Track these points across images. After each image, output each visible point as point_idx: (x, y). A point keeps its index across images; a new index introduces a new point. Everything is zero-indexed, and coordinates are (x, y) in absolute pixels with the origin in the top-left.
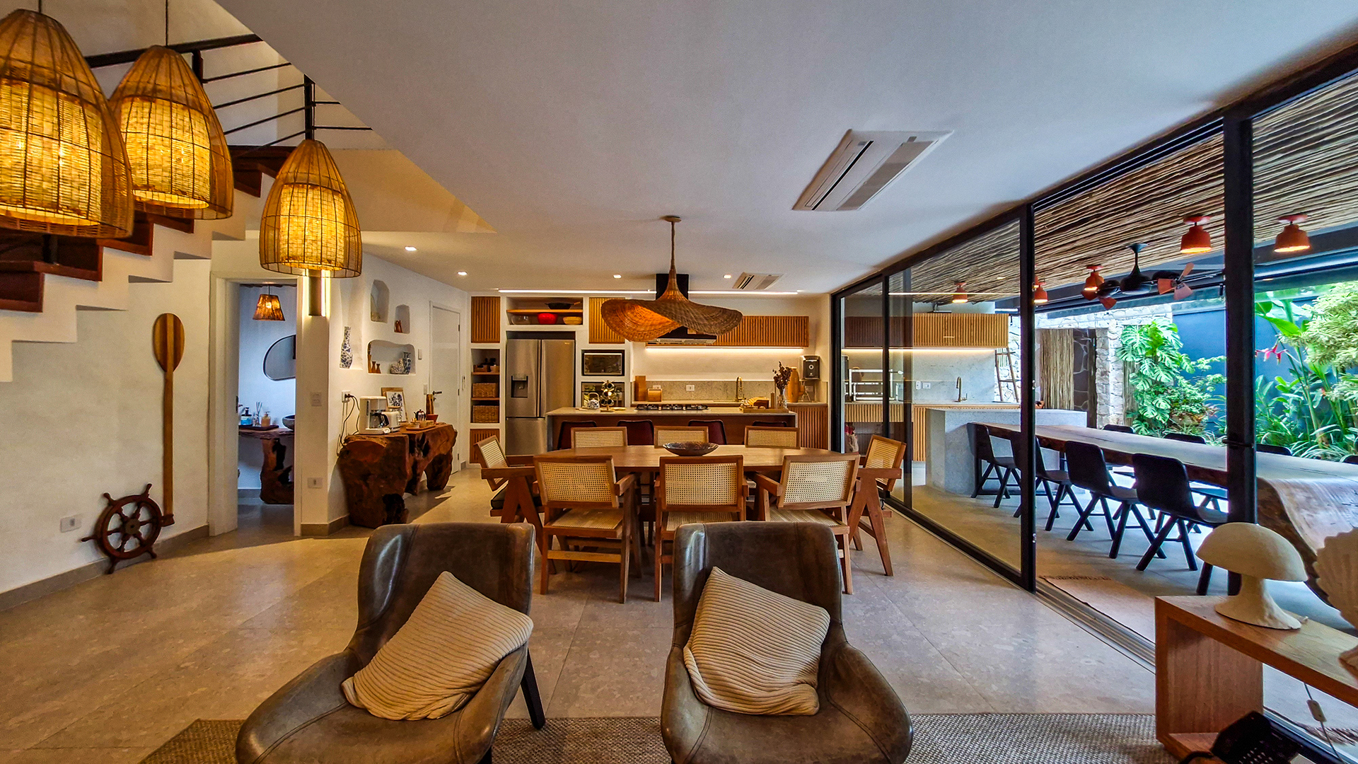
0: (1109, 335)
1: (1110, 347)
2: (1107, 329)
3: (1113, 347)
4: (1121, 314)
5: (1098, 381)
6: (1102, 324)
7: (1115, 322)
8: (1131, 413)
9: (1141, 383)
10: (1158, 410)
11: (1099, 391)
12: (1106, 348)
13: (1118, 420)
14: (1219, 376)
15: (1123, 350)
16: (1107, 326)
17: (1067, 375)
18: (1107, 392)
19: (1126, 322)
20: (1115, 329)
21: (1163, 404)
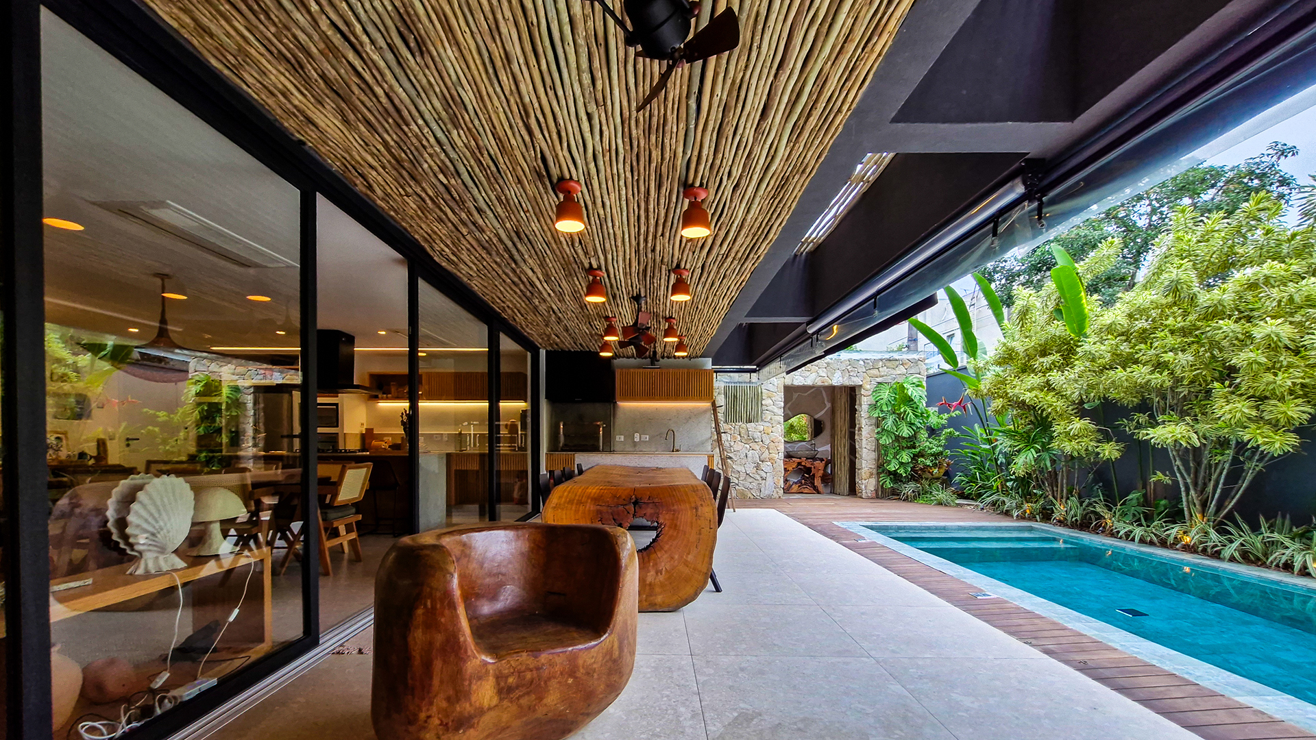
0: (863, 392)
1: (862, 403)
2: (861, 386)
3: (865, 403)
4: (875, 372)
5: (856, 437)
6: (856, 381)
7: (869, 379)
8: (881, 468)
9: (884, 437)
10: (901, 464)
11: (857, 447)
12: (861, 405)
13: (871, 474)
14: (952, 429)
15: (874, 406)
16: (861, 383)
17: (843, 432)
18: (861, 448)
19: (879, 380)
20: (868, 386)
21: (905, 457)
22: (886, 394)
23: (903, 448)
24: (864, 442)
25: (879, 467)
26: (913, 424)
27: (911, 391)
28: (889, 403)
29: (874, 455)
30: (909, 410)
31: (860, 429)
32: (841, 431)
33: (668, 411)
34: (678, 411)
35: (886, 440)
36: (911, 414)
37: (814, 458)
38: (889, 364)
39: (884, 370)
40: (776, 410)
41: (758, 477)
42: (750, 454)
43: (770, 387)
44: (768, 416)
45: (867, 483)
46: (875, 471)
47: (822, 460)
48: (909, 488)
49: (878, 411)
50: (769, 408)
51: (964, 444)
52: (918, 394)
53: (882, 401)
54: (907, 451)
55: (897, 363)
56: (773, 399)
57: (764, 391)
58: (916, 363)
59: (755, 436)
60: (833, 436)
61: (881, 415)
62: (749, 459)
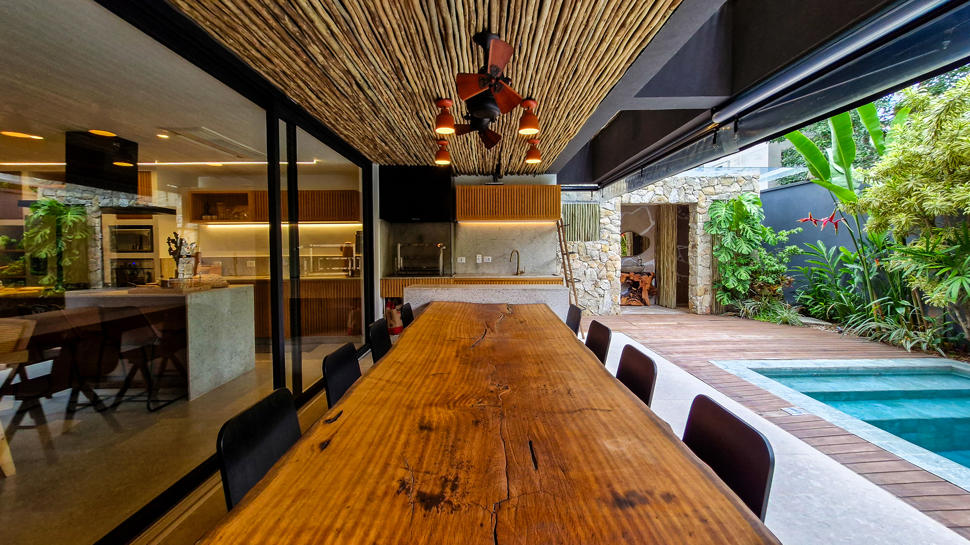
0: (698, 209)
1: (698, 221)
3: (701, 221)
4: (711, 190)
5: (689, 254)
6: (692, 199)
7: (704, 197)
8: (717, 284)
9: (723, 255)
10: (739, 281)
11: (690, 263)
12: (696, 223)
13: (706, 290)
14: (794, 247)
15: (710, 224)
16: (697, 201)
17: (671, 249)
18: (696, 264)
19: (715, 197)
20: (704, 204)
21: (744, 274)
22: (723, 212)
23: (740, 265)
24: (699, 259)
25: (714, 284)
26: (751, 241)
27: (748, 208)
28: (726, 220)
29: (708, 272)
30: (747, 227)
31: (694, 246)
32: (668, 247)
33: (512, 230)
34: (523, 231)
35: (724, 258)
36: (750, 231)
37: (641, 273)
38: (724, 182)
39: (719, 188)
40: (613, 228)
41: (596, 295)
42: (588, 272)
43: (608, 206)
44: (606, 234)
45: (701, 298)
47: (649, 274)
48: (750, 305)
49: (715, 228)
50: (607, 226)
51: (809, 261)
52: (753, 210)
53: (720, 219)
54: (744, 268)
55: (732, 180)
56: (611, 217)
57: (601, 209)
58: (751, 180)
59: (594, 254)
60: (658, 252)
61: (720, 233)
62: (588, 277)
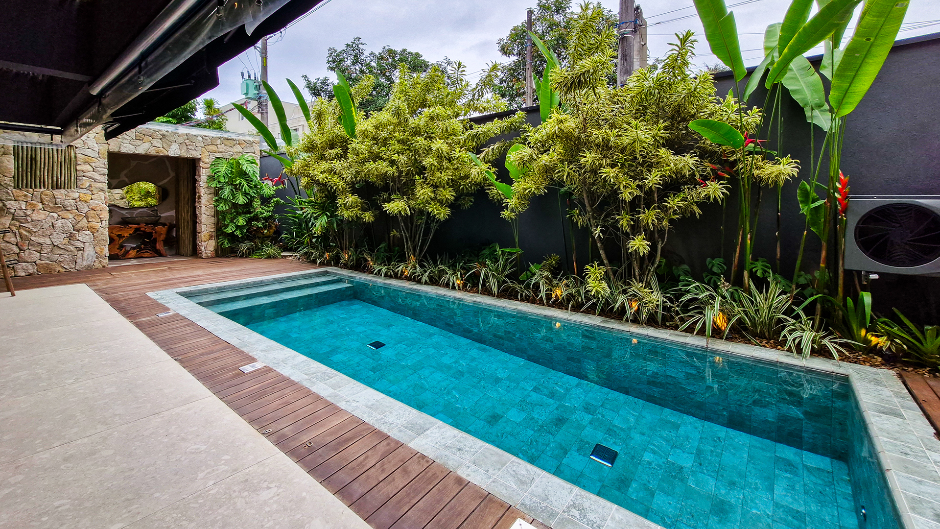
0: (201, 164)
1: (201, 174)
2: (200, 159)
3: (204, 175)
4: (214, 148)
5: (197, 204)
6: (195, 154)
7: (207, 154)
8: (219, 231)
9: (221, 205)
10: (238, 227)
11: (197, 213)
12: (200, 176)
13: (211, 237)
14: (279, 198)
15: (212, 178)
16: (200, 156)
17: (186, 199)
18: (201, 213)
19: (218, 155)
20: (207, 160)
21: (241, 221)
22: (223, 168)
23: (239, 214)
24: (203, 209)
25: (217, 230)
26: (248, 194)
27: (247, 167)
28: (225, 176)
29: (213, 220)
30: (244, 182)
31: (199, 197)
32: (184, 199)
35: (222, 207)
36: (246, 185)
37: (156, 223)
38: (227, 143)
39: (222, 148)
40: (96, 176)
41: (72, 248)
43: (89, 153)
44: (86, 183)
45: (207, 246)
46: (214, 234)
47: (164, 225)
48: (244, 247)
49: (216, 182)
50: (87, 174)
51: (288, 209)
52: (253, 170)
53: (219, 174)
54: (243, 216)
55: (235, 142)
56: (93, 165)
57: (78, 155)
58: (252, 144)
59: (67, 203)
60: (177, 202)
61: (218, 186)
